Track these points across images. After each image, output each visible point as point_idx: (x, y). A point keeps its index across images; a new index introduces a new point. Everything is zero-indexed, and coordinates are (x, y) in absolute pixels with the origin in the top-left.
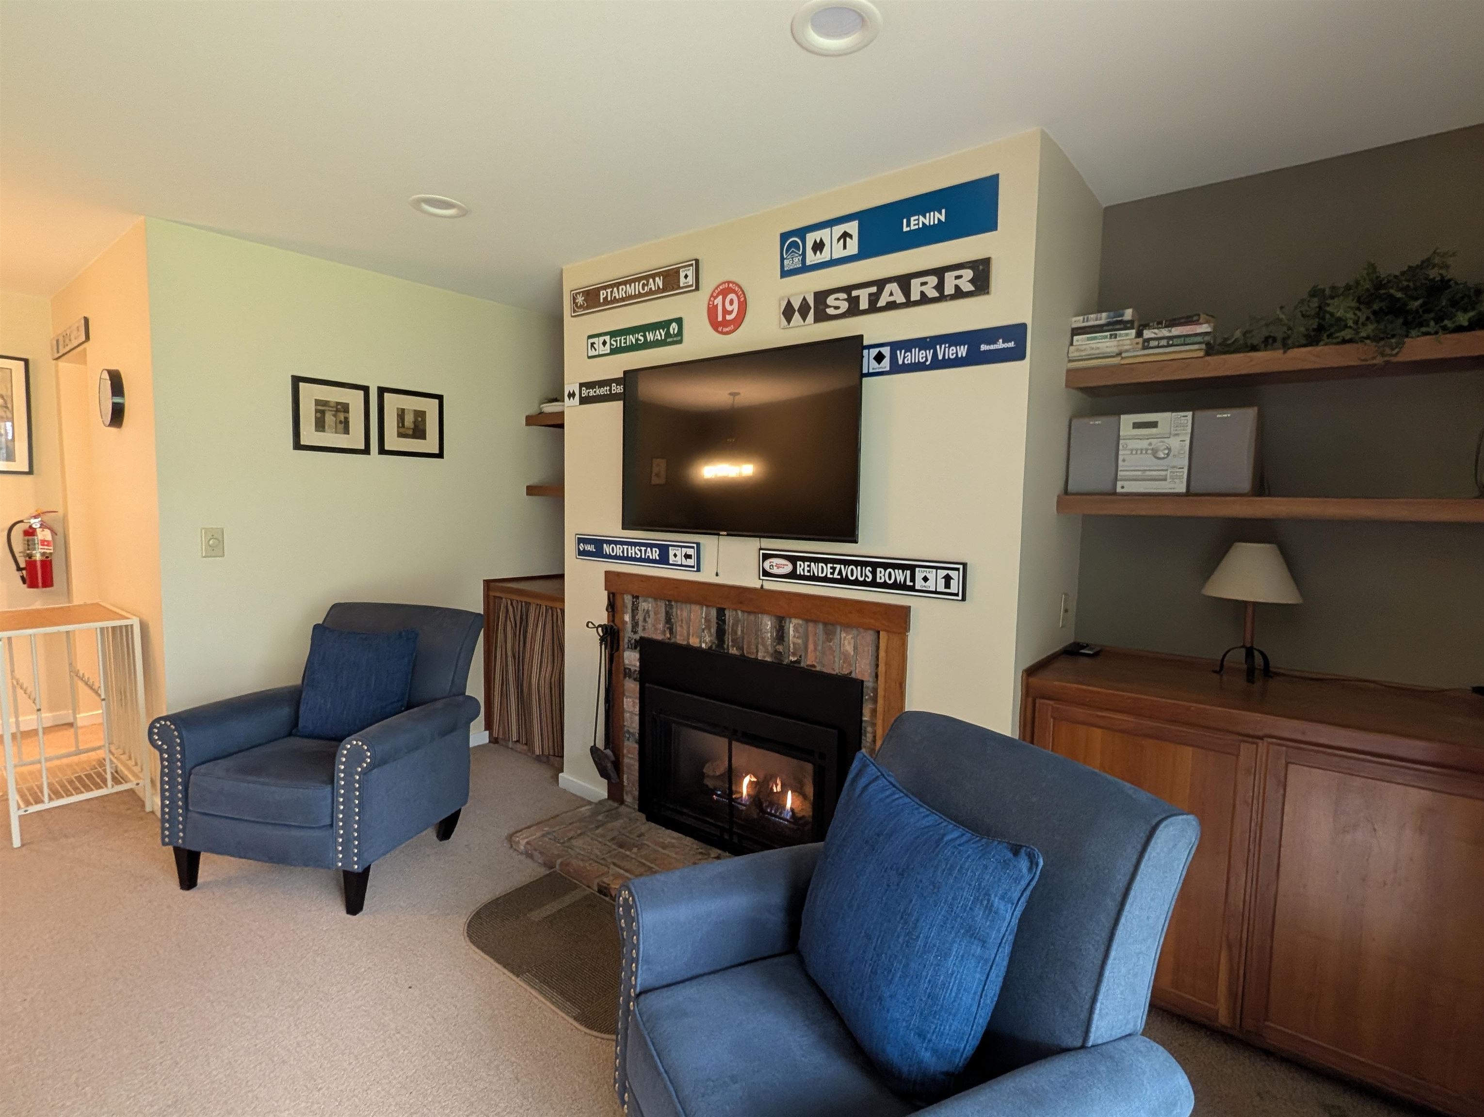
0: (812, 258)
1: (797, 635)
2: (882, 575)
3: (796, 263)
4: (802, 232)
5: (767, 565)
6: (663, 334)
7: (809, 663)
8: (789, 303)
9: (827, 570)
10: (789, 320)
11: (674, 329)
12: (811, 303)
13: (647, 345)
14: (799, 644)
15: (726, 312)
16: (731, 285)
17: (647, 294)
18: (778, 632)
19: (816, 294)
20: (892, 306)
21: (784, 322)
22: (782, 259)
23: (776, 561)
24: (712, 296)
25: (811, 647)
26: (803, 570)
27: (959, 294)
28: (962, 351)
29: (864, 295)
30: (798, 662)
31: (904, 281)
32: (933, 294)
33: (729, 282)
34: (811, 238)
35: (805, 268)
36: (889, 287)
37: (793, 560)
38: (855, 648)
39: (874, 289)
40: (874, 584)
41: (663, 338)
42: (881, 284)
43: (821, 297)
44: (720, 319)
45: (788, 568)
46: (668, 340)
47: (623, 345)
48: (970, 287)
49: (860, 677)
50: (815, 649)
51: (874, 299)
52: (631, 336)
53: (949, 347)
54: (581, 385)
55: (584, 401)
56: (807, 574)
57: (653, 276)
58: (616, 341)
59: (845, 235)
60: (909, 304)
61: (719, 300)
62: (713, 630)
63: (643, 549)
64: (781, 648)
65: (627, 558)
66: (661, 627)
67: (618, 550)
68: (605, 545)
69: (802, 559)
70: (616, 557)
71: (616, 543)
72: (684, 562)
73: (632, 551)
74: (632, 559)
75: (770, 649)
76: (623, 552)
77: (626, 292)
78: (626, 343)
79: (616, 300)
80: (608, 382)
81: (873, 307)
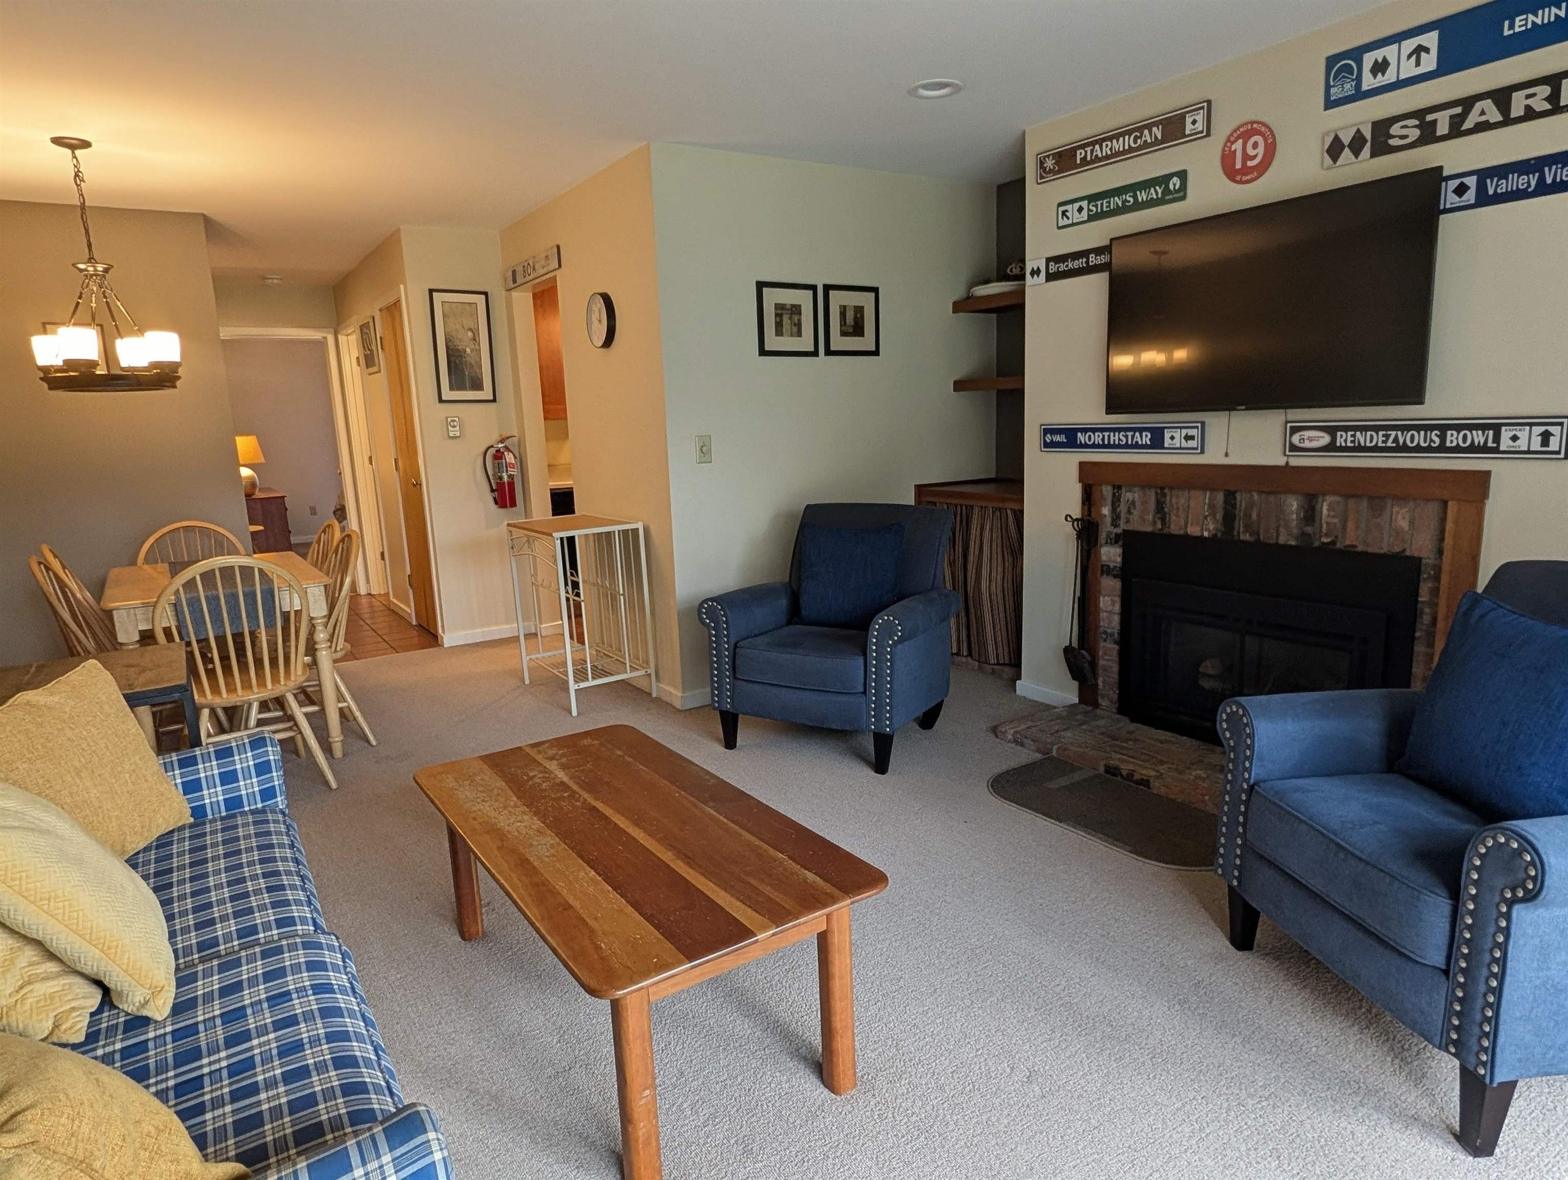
0: (1369, 81)
1: (1332, 513)
2: (1453, 439)
3: (1349, 88)
4: (1357, 53)
5: (1296, 439)
6: (1160, 191)
7: (1348, 543)
8: (1337, 139)
9: (1379, 439)
10: (1335, 158)
11: (1175, 185)
12: (1368, 134)
13: (1138, 206)
14: (1335, 524)
15: (1246, 157)
16: (1255, 126)
17: (1140, 148)
18: (1306, 512)
19: (1377, 123)
20: (1483, 127)
21: (1328, 161)
22: (1328, 87)
23: (1307, 434)
24: (1228, 140)
25: (1350, 525)
26: (1346, 441)
29: (1444, 117)
30: (1333, 543)
33: (1252, 123)
34: (1369, 59)
35: (1360, 95)
36: (1478, 106)
37: (1332, 431)
38: (1412, 523)
39: (1458, 110)
40: (1442, 449)
41: (1160, 196)
42: (1468, 103)
43: (1382, 127)
44: (1238, 166)
45: (1325, 439)
46: (1167, 198)
47: (1105, 209)
49: (1416, 554)
50: (1357, 528)
51: (1458, 120)
52: (1116, 198)
53: (1562, 168)
54: (1048, 260)
55: (1050, 277)
56: (1349, 444)
57: (1149, 127)
58: (1096, 206)
59: (1417, 49)
60: (1507, 121)
61: (1238, 145)
62: (1219, 516)
63: (1130, 434)
64: (1309, 529)
65: (1109, 446)
66: (1150, 517)
67: (1097, 438)
68: (1079, 434)
69: (1346, 429)
70: (1094, 446)
71: (1094, 430)
72: (1184, 444)
73: (1115, 438)
74: (1115, 446)
75: (1295, 531)
76: (1103, 440)
77: (1111, 149)
78: (1109, 206)
79: (1097, 159)
80: (1084, 254)
81: (1456, 131)
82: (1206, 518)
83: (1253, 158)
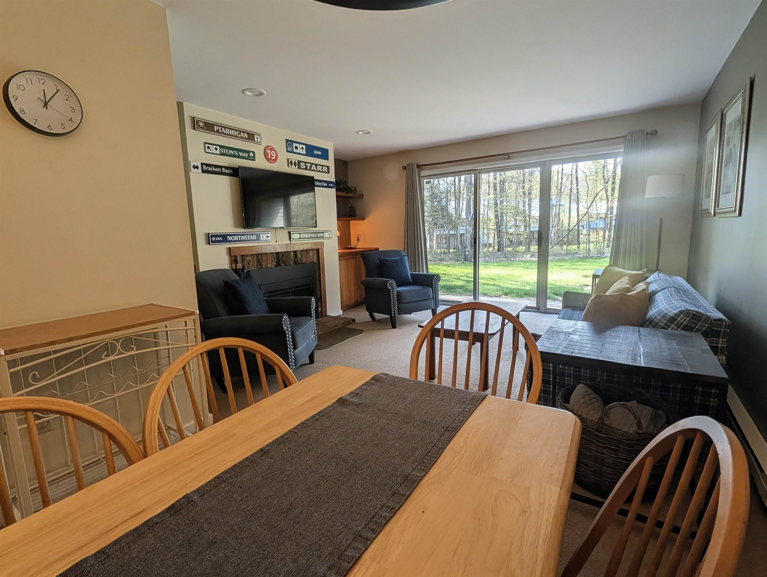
0: (295, 150)
2: (319, 235)
3: (291, 150)
4: (293, 142)
7: (303, 261)
8: (292, 161)
9: (308, 235)
12: (297, 163)
14: (301, 257)
15: (271, 156)
17: (240, 137)
18: (295, 255)
19: (298, 161)
20: (314, 170)
21: (290, 166)
22: (287, 147)
23: (295, 235)
26: (303, 236)
27: (325, 172)
28: (326, 185)
29: (309, 165)
30: (301, 263)
31: (316, 165)
32: (321, 170)
34: (295, 145)
35: (293, 152)
36: (313, 166)
38: (313, 254)
40: (317, 237)
42: (312, 164)
43: (299, 162)
44: (269, 157)
45: (299, 236)
48: (327, 171)
50: (305, 257)
51: (311, 167)
57: (244, 132)
59: (302, 148)
60: (317, 171)
61: (269, 151)
62: (276, 260)
63: (249, 236)
64: (296, 260)
65: (241, 241)
66: (256, 264)
67: (236, 238)
68: (228, 237)
69: (302, 233)
70: (235, 241)
71: (234, 235)
72: (266, 239)
73: (243, 238)
74: (243, 241)
75: (293, 261)
76: (238, 238)
77: (229, 132)
78: (229, 152)
79: (223, 133)
80: (221, 167)
81: (310, 170)
82: (272, 261)
83: (273, 157)
